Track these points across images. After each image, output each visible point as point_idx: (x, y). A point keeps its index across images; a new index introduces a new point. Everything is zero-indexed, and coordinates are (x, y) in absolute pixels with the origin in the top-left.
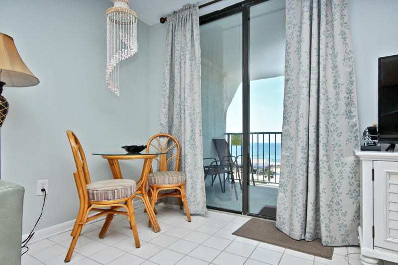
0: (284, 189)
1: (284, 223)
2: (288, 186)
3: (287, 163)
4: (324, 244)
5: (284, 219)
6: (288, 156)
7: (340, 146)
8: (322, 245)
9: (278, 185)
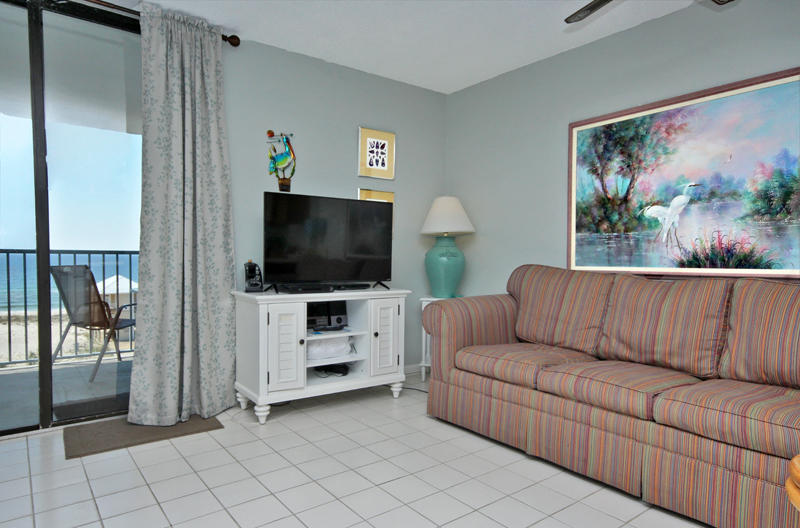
0: (142, 359)
1: (145, 411)
2: (148, 352)
3: (145, 317)
4: (206, 416)
5: (145, 404)
6: (147, 306)
7: (216, 287)
8: (204, 419)
9: (132, 354)
